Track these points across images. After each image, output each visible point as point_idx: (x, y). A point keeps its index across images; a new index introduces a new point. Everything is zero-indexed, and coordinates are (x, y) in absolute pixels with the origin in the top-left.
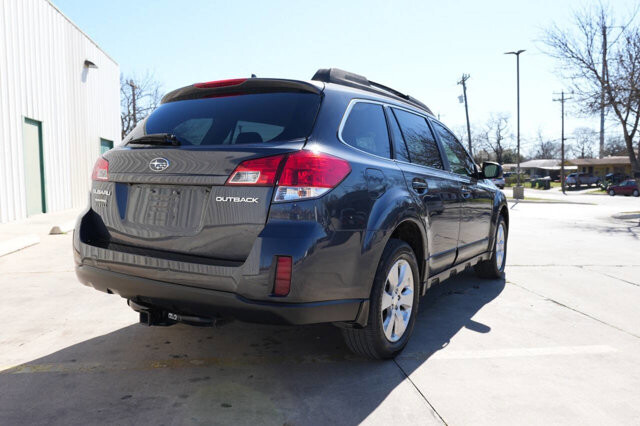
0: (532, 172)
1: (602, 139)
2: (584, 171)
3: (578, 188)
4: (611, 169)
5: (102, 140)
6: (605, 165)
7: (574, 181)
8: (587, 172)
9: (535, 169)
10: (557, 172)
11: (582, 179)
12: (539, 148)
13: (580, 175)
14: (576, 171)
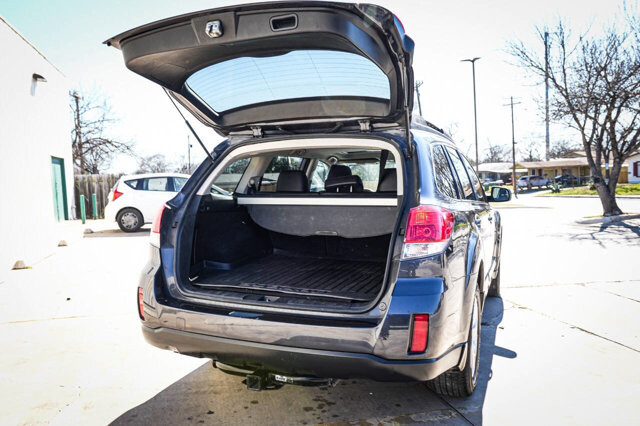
0: (484, 176)
1: (548, 141)
2: (533, 173)
3: (530, 191)
4: (560, 172)
5: (53, 158)
6: (554, 167)
7: (525, 184)
8: (537, 174)
9: (486, 172)
10: (509, 175)
11: (534, 182)
12: (488, 152)
13: (531, 178)
14: (526, 174)
